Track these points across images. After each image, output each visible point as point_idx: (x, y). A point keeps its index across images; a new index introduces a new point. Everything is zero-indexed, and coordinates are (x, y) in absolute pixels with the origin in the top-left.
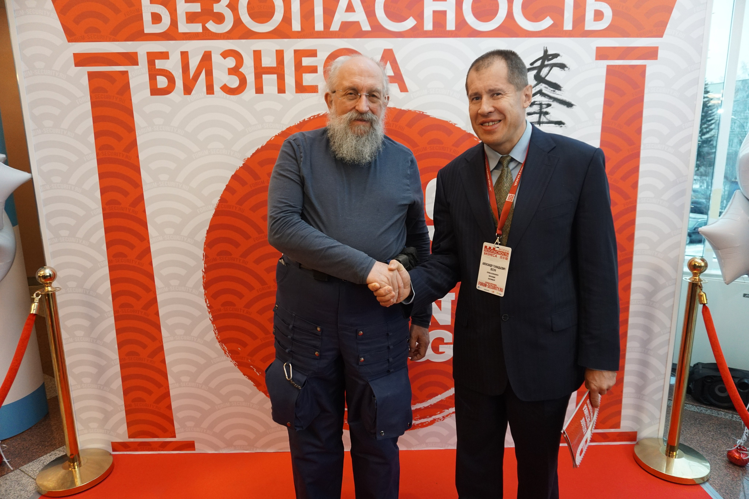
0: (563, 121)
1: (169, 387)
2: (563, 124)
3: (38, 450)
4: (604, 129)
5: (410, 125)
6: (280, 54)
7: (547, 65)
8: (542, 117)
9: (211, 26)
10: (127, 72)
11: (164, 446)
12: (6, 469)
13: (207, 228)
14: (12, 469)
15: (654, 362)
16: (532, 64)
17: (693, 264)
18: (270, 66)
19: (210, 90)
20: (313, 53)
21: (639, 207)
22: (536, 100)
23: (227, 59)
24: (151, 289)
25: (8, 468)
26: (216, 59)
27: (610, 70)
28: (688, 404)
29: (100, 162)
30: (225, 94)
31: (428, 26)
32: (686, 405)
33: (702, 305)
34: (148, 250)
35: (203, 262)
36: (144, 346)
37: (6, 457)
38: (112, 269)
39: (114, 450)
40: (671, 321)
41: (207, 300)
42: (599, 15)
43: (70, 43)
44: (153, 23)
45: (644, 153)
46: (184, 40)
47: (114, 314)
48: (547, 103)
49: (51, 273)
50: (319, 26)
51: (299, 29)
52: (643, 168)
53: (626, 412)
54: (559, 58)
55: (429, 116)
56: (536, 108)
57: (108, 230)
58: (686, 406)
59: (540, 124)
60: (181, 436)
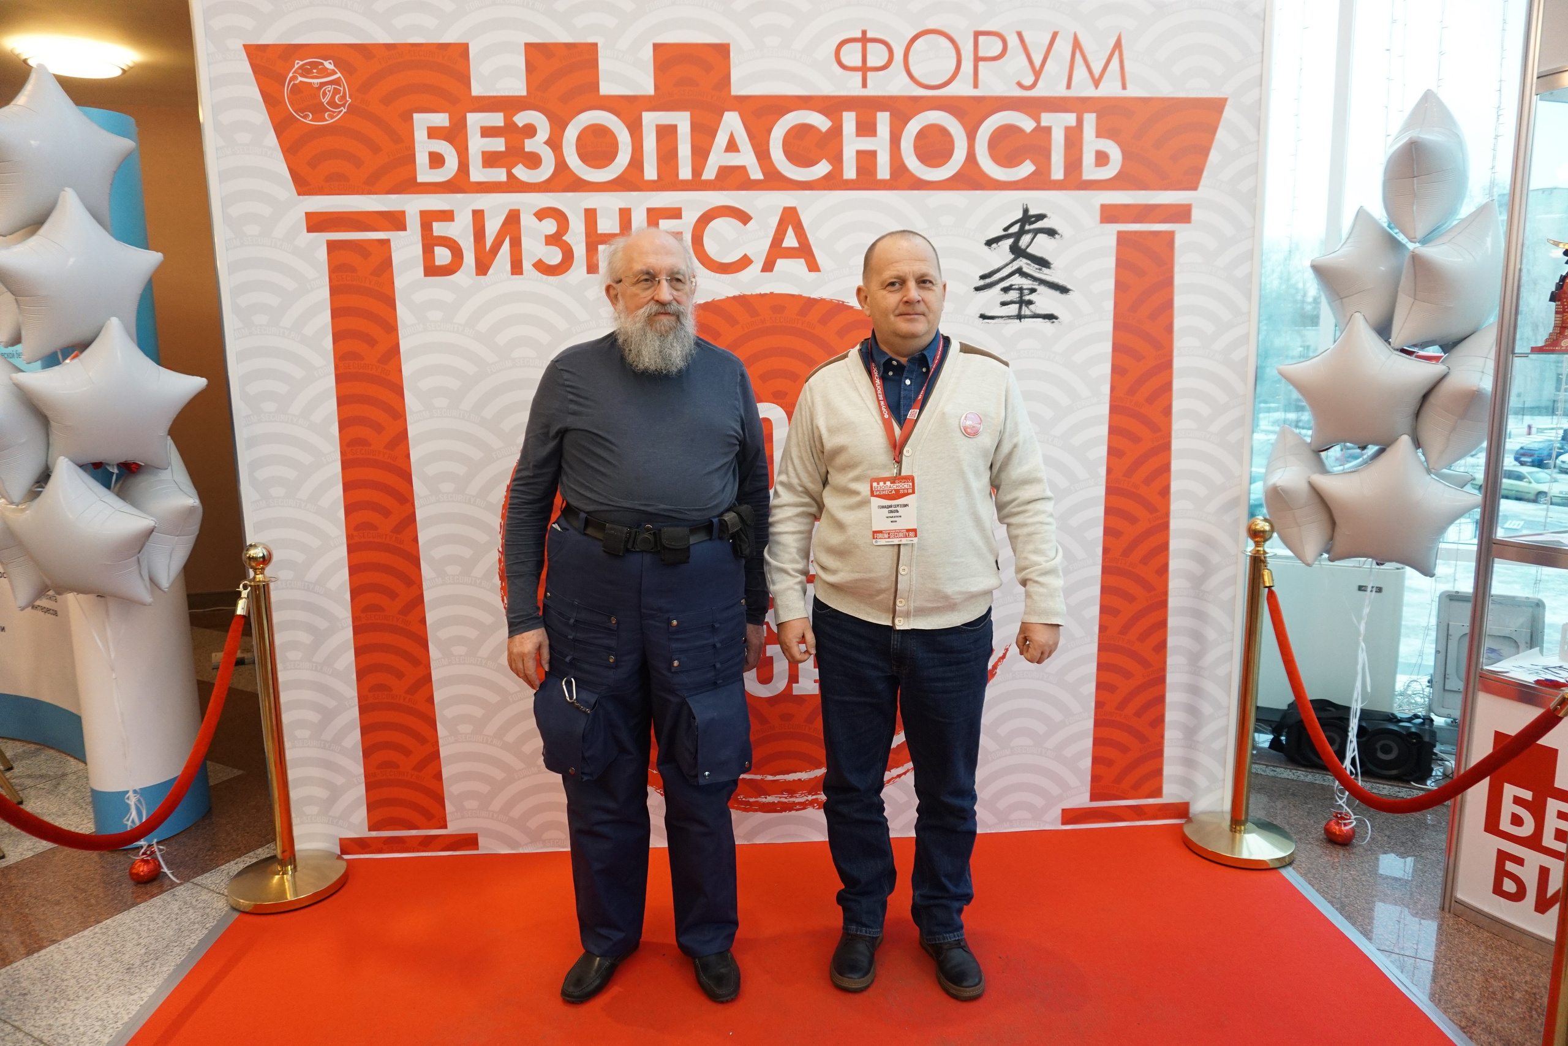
0: (1056, 314)
1: (438, 742)
2: (1056, 318)
3: (212, 857)
4: (1117, 326)
5: (824, 320)
6: (625, 216)
7: (1029, 231)
8: (1024, 307)
9: (521, 172)
10: (388, 241)
11: (426, 843)
12: (168, 882)
13: (508, 482)
14: (178, 881)
15: (1210, 687)
16: (1006, 229)
17: (1253, 527)
18: (610, 232)
19: (517, 267)
20: (675, 213)
21: (1176, 444)
22: (1013, 283)
23: (544, 221)
24: (414, 581)
25: (171, 880)
26: (527, 221)
27: (1122, 237)
28: (1277, 767)
29: (340, 378)
30: (540, 274)
31: (850, 172)
32: (1275, 769)
33: (1267, 589)
34: (412, 518)
35: (500, 536)
36: (400, 675)
37: (166, 864)
38: (351, 549)
39: (344, 851)
40: (1234, 622)
41: (505, 597)
42: (1102, 159)
43: (301, 197)
44: (431, 168)
45: (1178, 363)
46: (477, 192)
47: (353, 622)
48: (1030, 287)
49: (265, 554)
50: (685, 172)
51: (655, 178)
52: (1177, 384)
53: (1170, 770)
54: (1045, 220)
55: (852, 307)
56: (1013, 295)
57: (347, 487)
58: (1275, 771)
59: (1020, 320)
60: (455, 826)
